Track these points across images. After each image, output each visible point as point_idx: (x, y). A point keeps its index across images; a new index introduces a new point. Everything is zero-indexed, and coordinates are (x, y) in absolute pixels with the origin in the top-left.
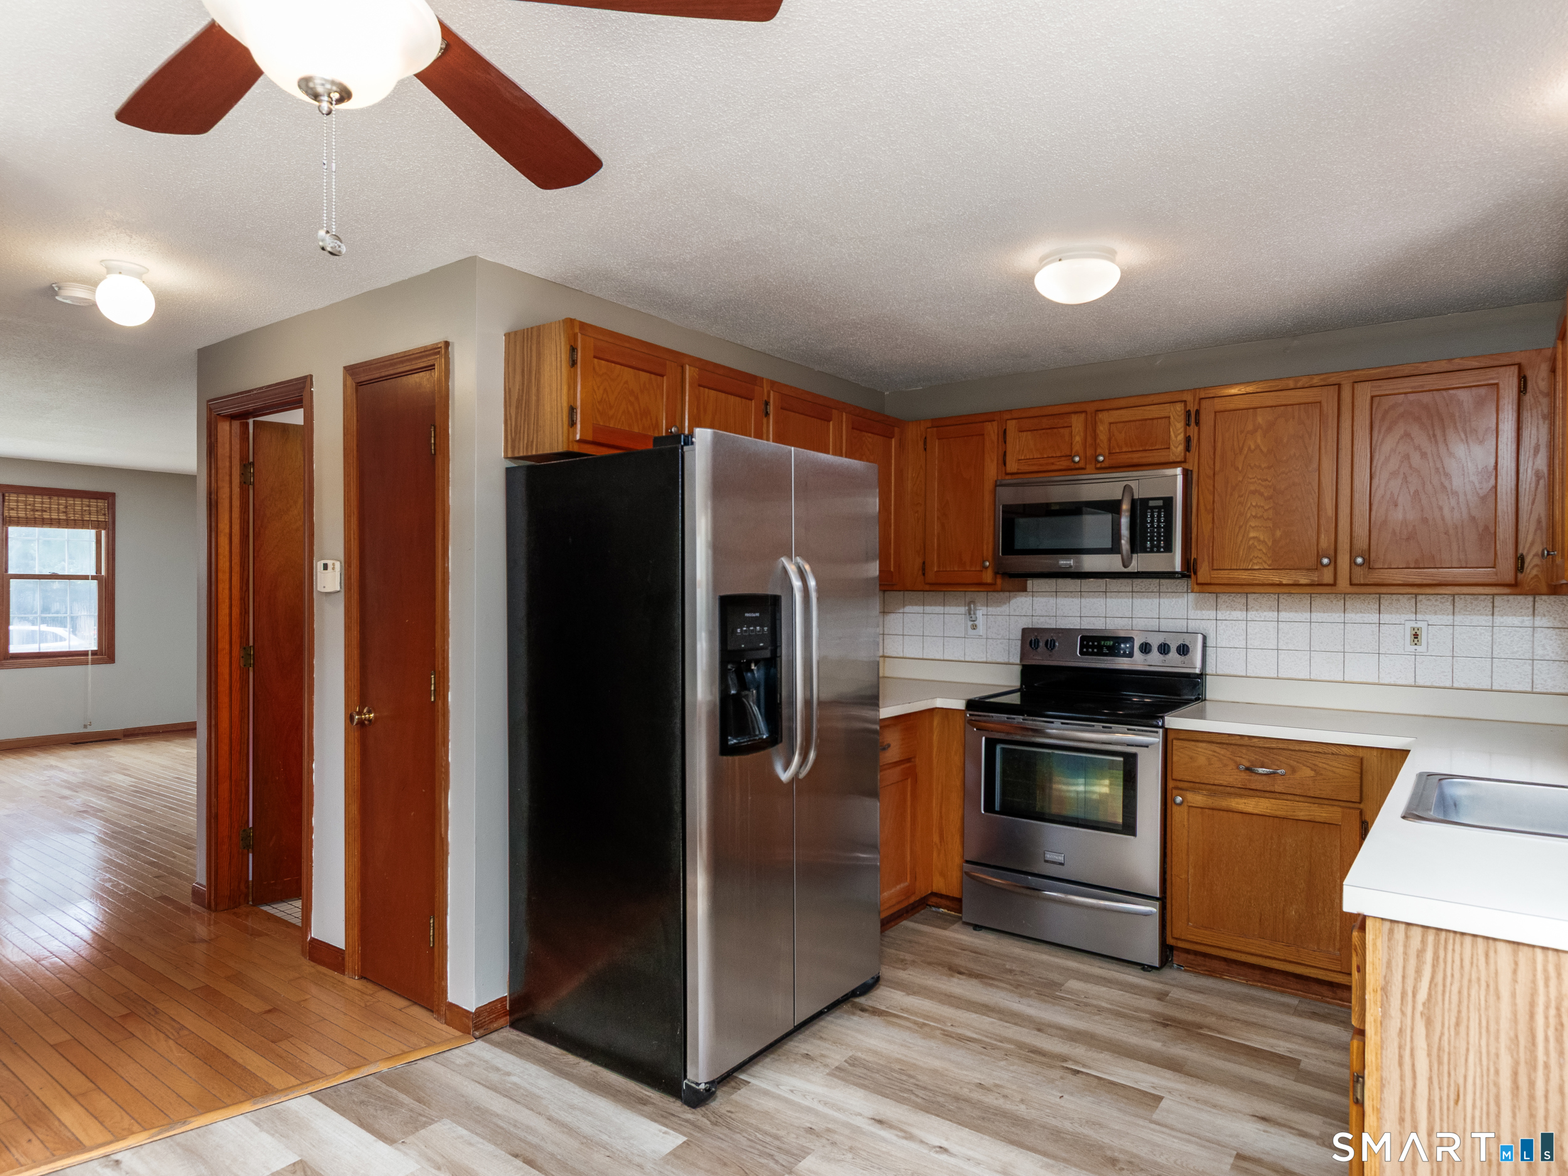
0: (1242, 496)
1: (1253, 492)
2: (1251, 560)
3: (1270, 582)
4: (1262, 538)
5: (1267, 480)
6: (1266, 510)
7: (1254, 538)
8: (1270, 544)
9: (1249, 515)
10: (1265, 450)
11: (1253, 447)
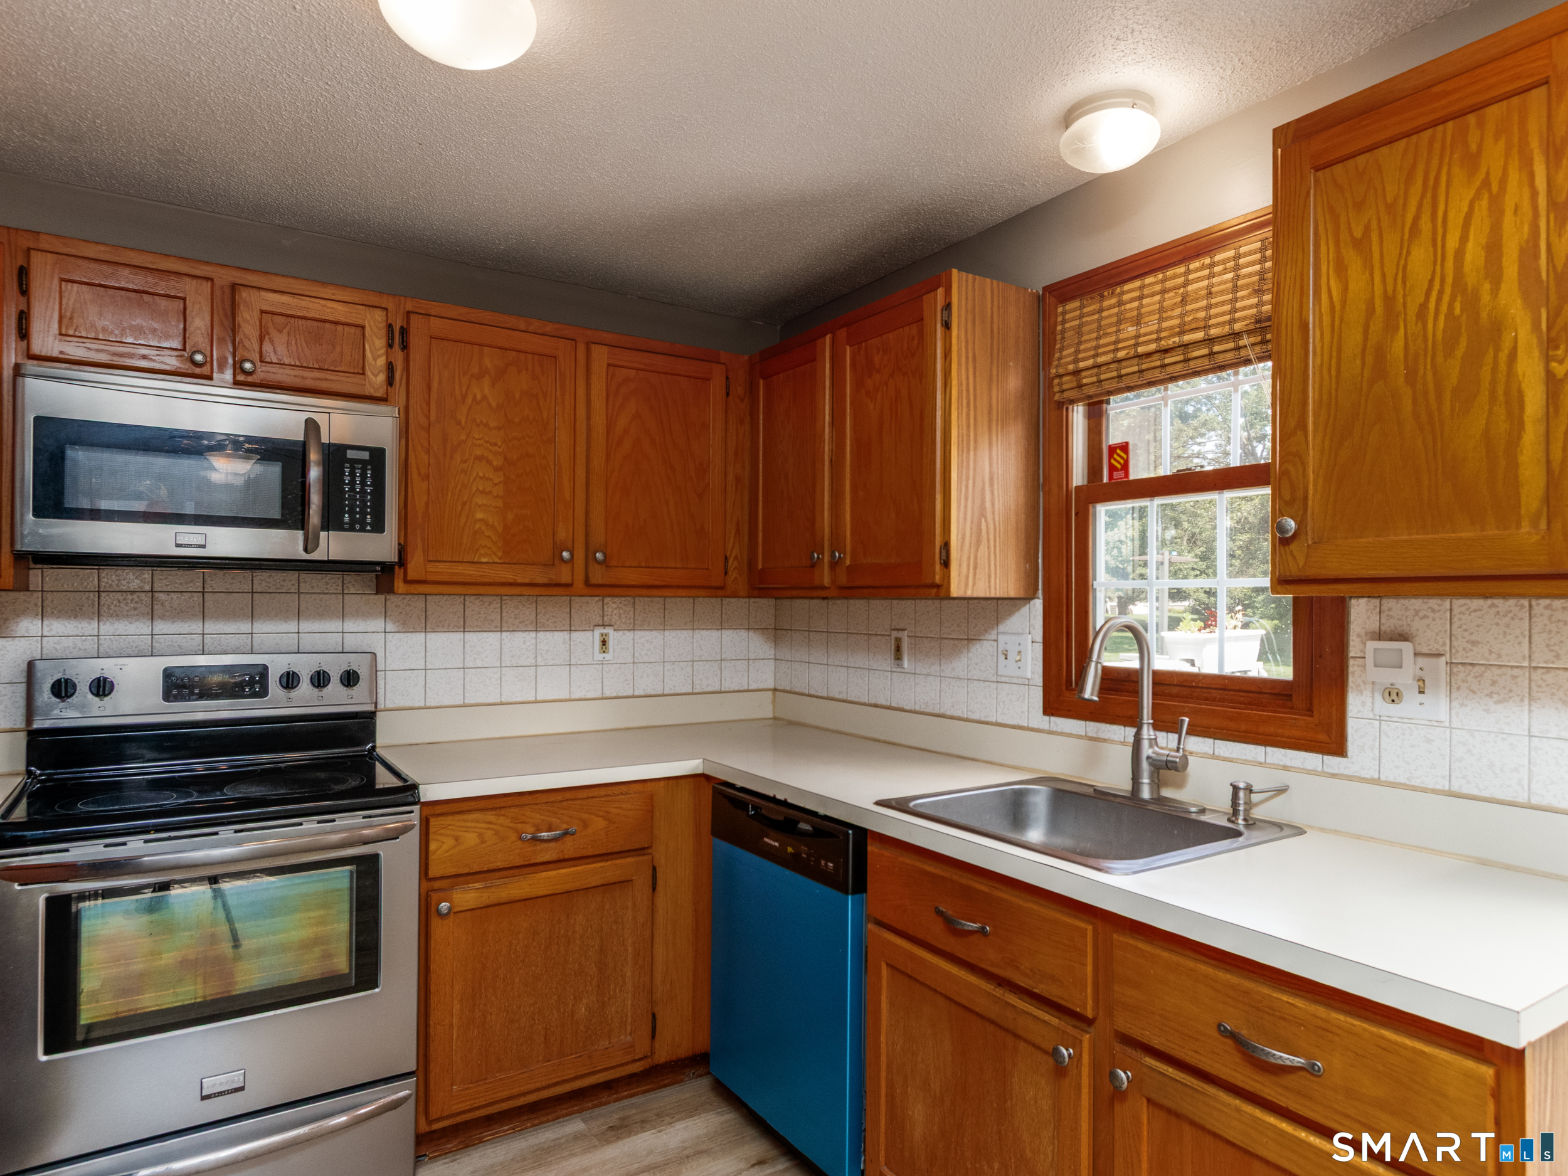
0: (465, 462)
1: (480, 458)
2: (477, 550)
3: (503, 580)
4: (491, 521)
5: (496, 444)
6: (496, 485)
7: (481, 520)
8: (500, 529)
9: (474, 488)
10: (494, 404)
11: (479, 397)
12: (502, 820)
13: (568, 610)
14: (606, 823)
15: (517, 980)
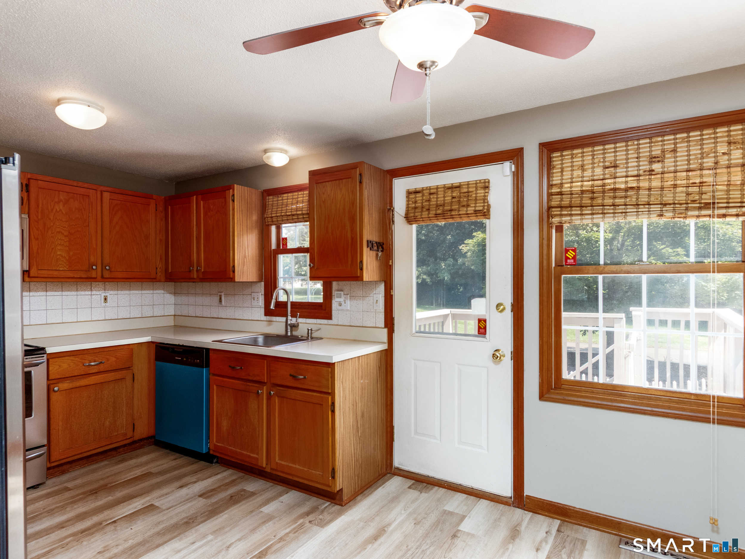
0: (53, 233)
1: (59, 232)
2: (58, 266)
3: (69, 276)
4: (63, 255)
5: (65, 227)
6: (65, 242)
7: (59, 255)
8: (67, 258)
9: (57, 243)
10: (64, 213)
11: (58, 210)
12: (77, 359)
13: (90, 287)
14: (115, 359)
15: (83, 413)
